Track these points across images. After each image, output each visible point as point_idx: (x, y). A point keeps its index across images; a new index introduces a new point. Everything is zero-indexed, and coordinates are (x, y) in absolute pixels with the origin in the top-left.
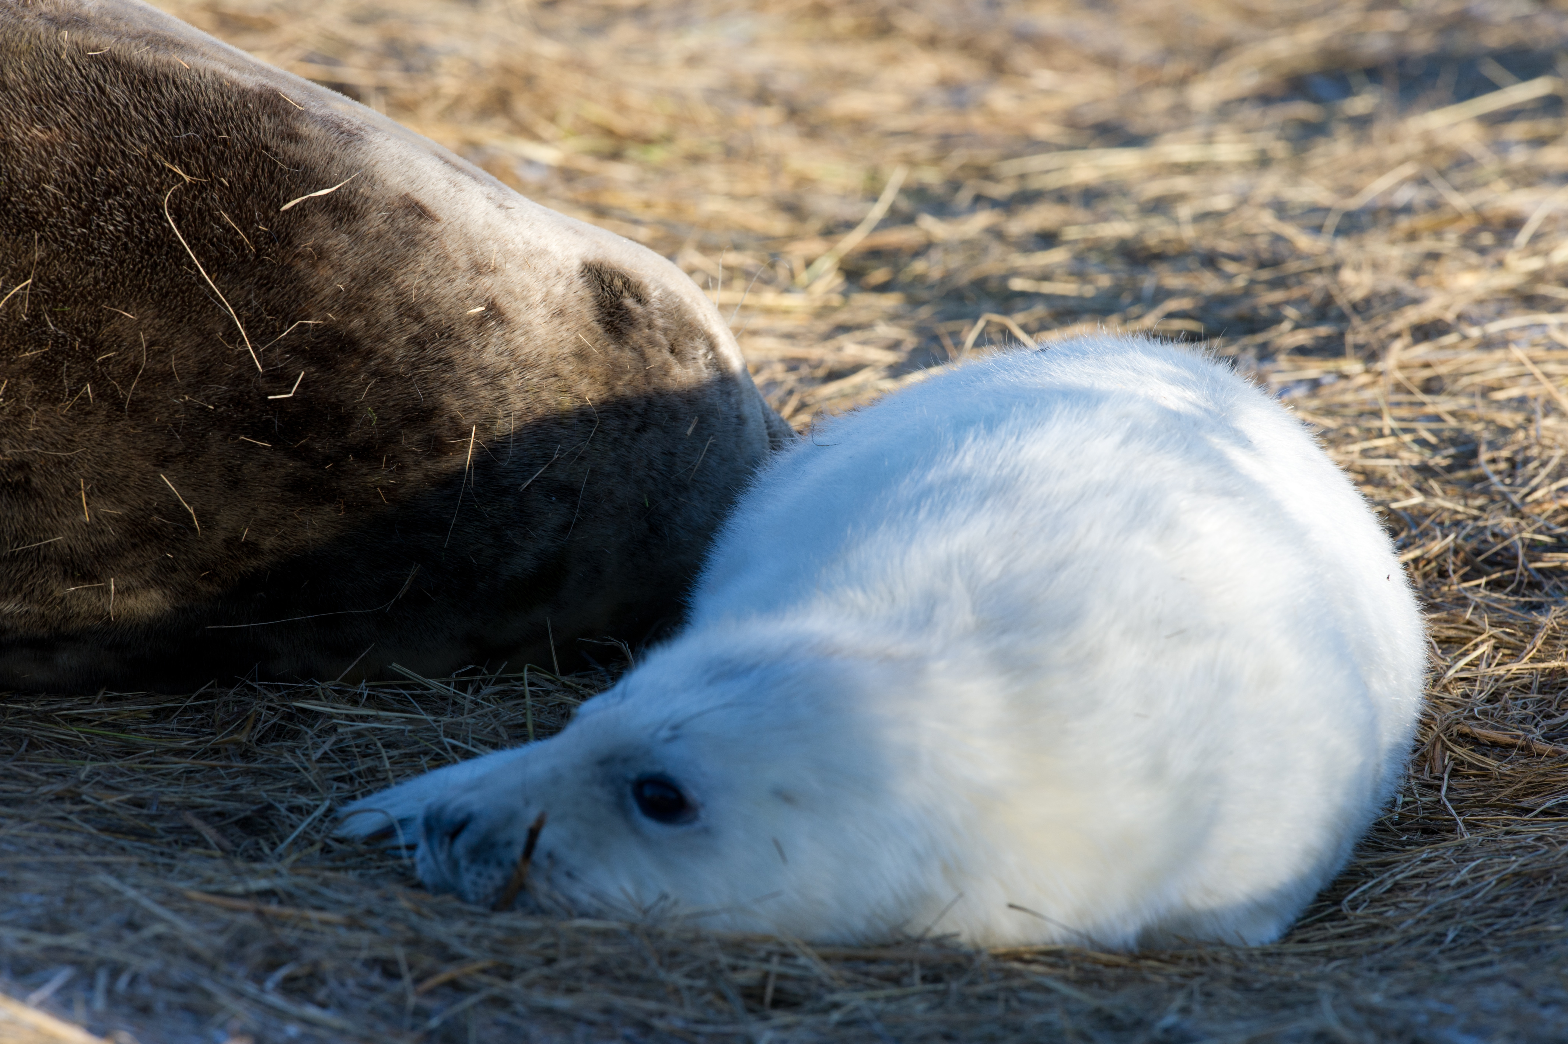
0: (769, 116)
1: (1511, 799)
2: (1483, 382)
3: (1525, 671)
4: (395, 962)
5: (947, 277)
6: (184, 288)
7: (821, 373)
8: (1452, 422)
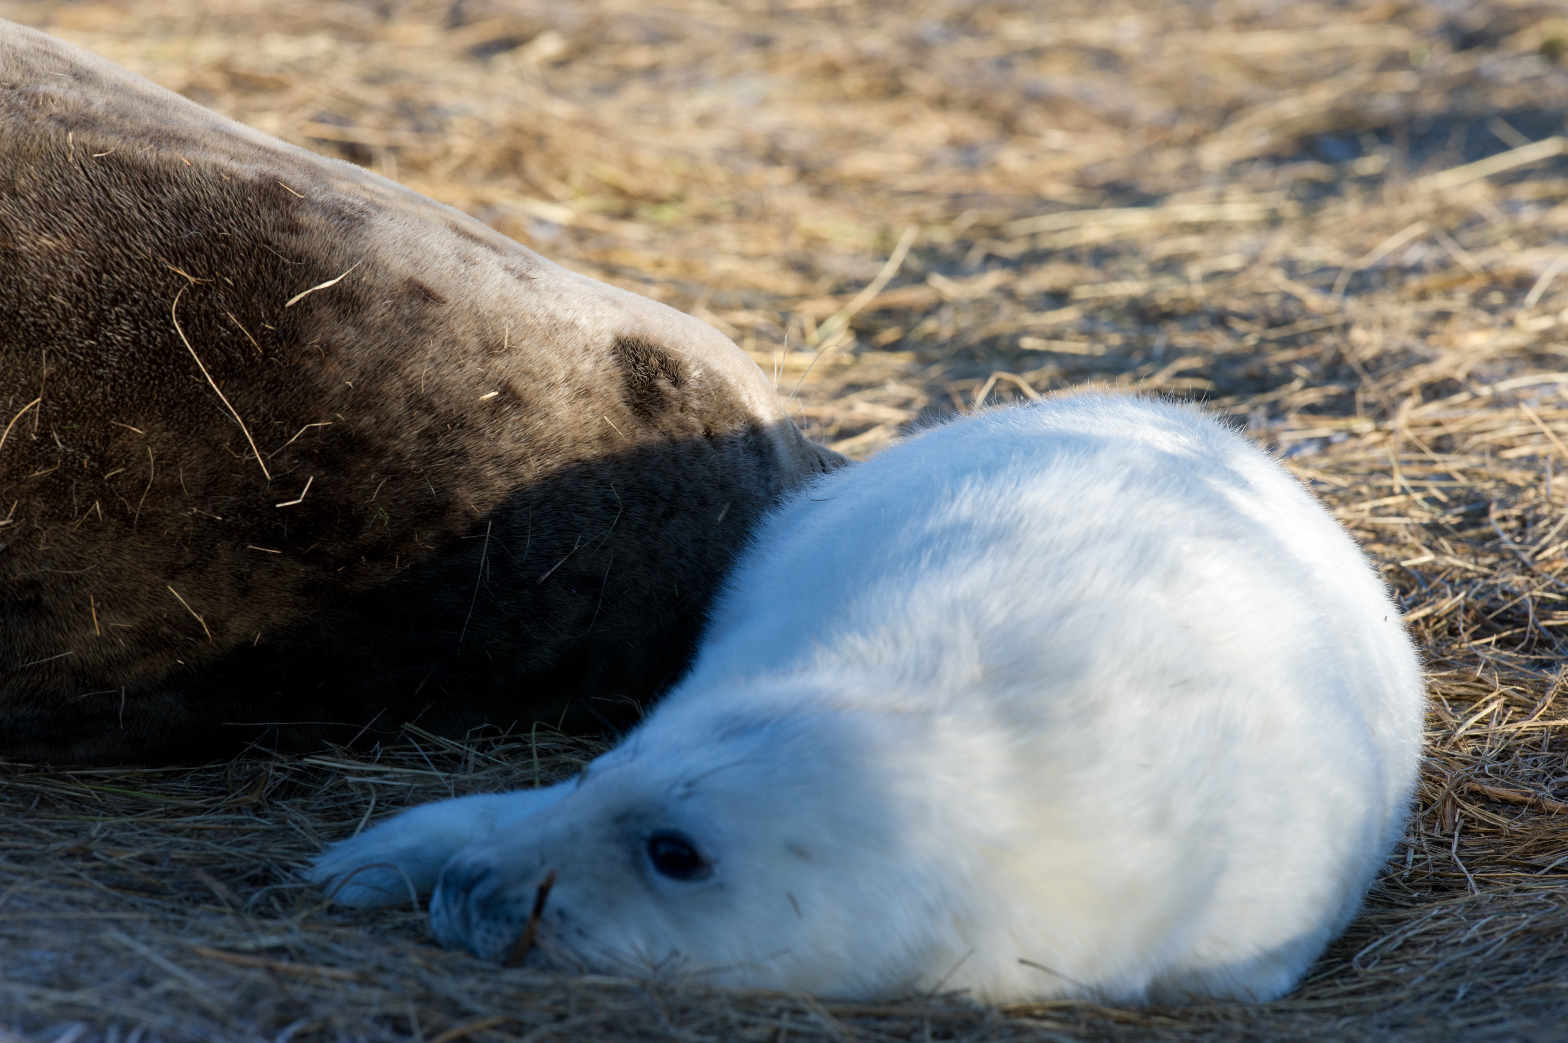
0: (780, 175)
1: (1522, 856)
2: (1494, 440)
3: (1536, 729)
4: (406, 1018)
5: (957, 336)
6: (191, 398)
7: (832, 431)
8: (1462, 481)
